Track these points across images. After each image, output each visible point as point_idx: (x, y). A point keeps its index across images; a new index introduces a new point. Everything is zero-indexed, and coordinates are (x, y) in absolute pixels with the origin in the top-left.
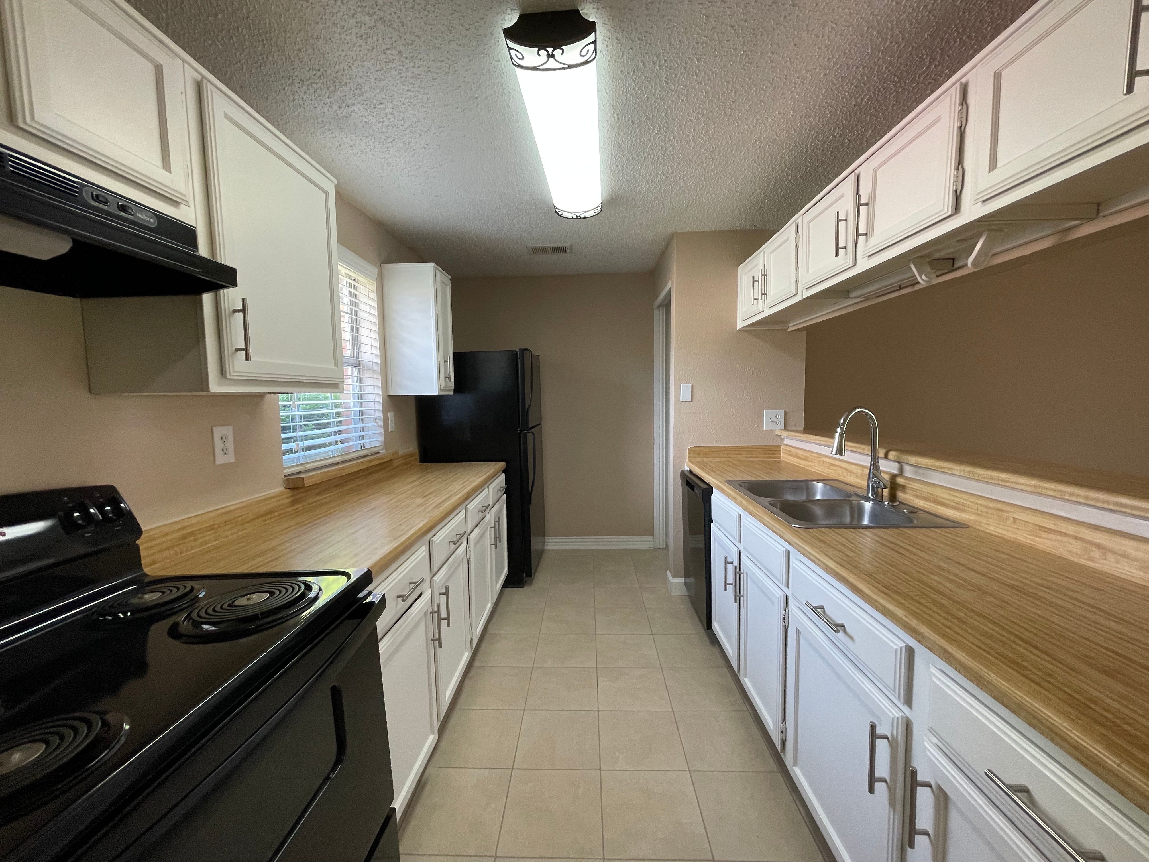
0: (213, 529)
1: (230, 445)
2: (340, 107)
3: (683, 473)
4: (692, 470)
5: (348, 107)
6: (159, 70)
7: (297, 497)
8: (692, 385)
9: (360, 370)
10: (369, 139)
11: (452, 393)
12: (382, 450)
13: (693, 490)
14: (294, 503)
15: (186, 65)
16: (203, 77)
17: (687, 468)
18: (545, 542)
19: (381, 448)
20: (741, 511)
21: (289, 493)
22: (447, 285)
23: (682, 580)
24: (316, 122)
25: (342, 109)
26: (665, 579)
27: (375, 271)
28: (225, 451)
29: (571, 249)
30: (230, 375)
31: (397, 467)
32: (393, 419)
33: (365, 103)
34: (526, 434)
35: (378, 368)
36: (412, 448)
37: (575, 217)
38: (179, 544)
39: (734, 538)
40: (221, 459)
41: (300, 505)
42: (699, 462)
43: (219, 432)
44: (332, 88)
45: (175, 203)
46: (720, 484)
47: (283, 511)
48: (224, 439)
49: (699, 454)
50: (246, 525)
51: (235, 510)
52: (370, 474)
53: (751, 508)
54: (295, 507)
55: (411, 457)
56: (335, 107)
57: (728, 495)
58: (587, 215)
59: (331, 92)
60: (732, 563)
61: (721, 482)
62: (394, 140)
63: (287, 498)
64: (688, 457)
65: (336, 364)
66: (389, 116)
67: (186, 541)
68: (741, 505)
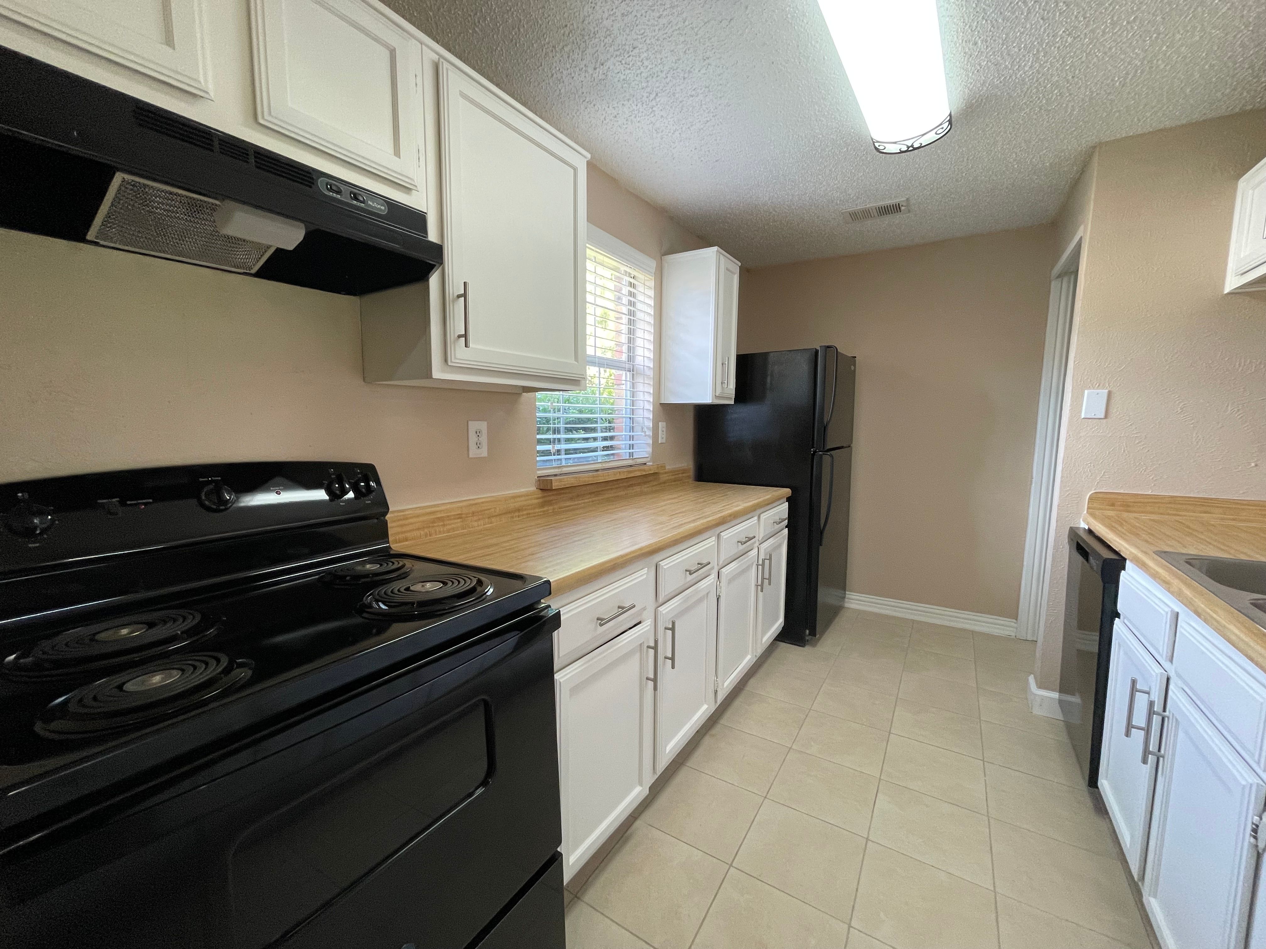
0: (461, 518)
1: (484, 439)
2: (595, 69)
3: (1073, 533)
4: (1092, 529)
5: (602, 65)
6: (393, 53)
7: (548, 499)
8: (1110, 394)
9: (633, 374)
10: (631, 102)
11: (732, 402)
12: (649, 462)
13: (1087, 560)
14: (542, 505)
15: (423, 46)
16: (441, 56)
17: (1084, 525)
18: (844, 597)
19: (649, 459)
20: (1177, 607)
21: (540, 494)
22: (735, 274)
23: (1055, 695)
24: (577, 96)
25: (598, 70)
26: (1025, 688)
27: (653, 264)
28: (479, 445)
29: (908, 206)
30: (451, 362)
31: (664, 483)
32: (664, 429)
33: (618, 53)
34: (821, 456)
35: (651, 373)
36: (687, 463)
37: (904, 148)
38: (429, 527)
39: (1157, 650)
40: (474, 452)
41: (551, 508)
42: (1109, 518)
43: (474, 426)
44: (583, 45)
45: (407, 190)
46: (1140, 555)
47: (532, 511)
48: (478, 434)
49: (1113, 505)
50: (493, 519)
51: (482, 503)
52: (631, 486)
53: (1201, 605)
54: (545, 509)
55: (682, 473)
56: (590, 70)
57: (1155, 576)
58: (925, 141)
59: (583, 52)
60: (1148, 693)
61: (1145, 553)
62: (657, 95)
63: (538, 498)
64: (1088, 508)
65: (576, 359)
66: (646, 63)
67: (436, 525)
68: (1179, 596)
